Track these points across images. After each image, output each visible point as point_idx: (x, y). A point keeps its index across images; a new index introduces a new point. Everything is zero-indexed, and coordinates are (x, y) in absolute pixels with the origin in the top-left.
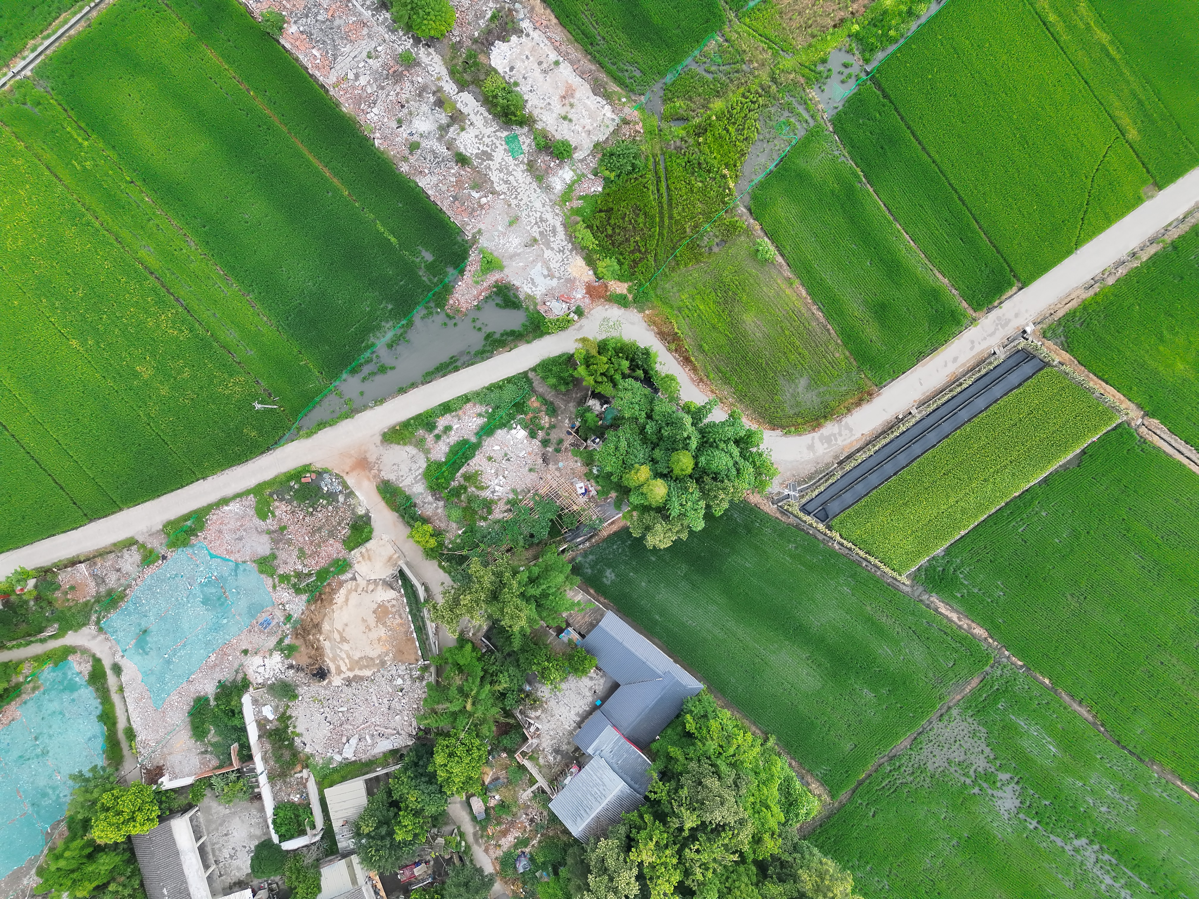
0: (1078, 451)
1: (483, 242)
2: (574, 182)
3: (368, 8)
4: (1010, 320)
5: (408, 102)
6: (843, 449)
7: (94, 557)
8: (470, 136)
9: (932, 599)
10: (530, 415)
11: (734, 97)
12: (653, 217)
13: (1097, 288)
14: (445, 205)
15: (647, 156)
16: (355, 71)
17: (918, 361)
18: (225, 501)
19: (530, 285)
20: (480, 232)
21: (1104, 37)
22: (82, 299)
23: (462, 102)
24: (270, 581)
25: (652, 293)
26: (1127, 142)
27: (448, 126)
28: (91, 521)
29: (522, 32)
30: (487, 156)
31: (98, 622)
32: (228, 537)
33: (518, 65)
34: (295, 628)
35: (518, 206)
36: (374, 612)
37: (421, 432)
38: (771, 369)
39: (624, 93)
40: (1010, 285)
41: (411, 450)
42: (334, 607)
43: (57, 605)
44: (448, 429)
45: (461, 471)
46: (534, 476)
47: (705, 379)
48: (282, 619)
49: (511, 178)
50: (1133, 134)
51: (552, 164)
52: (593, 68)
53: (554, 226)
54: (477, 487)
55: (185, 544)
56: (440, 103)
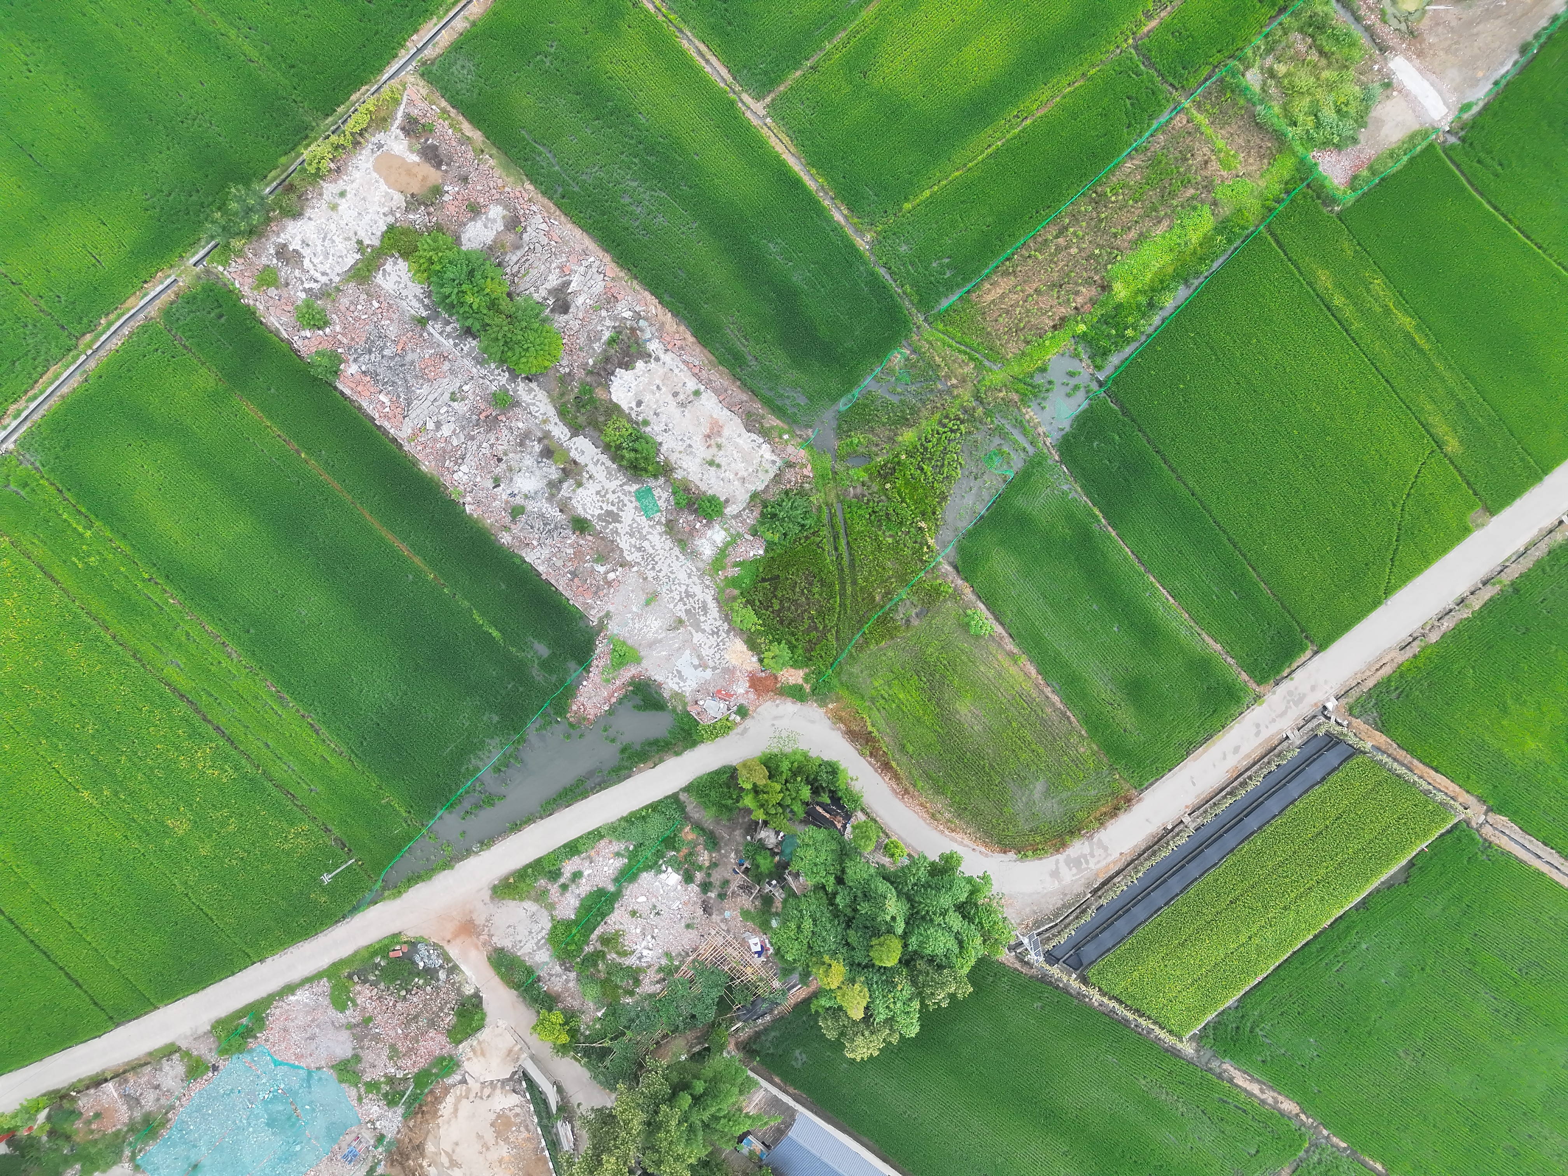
0: (1404, 862)
1: (613, 628)
2: (727, 545)
3: (448, 336)
4: (1305, 695)
5: (506, 454)
6: (1097, 875)
7: (124, 1072)
8: (589, 492)
9: (1224, 1066)
10: (685, 851)
11: (929, 424)
12: (832, 585)
13: (1416, 647)
14: (561, 584)
15: (820, 507)
16: (435, 419)
17: (1188, 754)
18: (290, 989)
19: (676, 680)
20: (608, 615)
21: (1407, 322)
22: (93, 736)
23: (576, 449)
24: (354, 1092)
25: (835, 681)
26: (1446, 456)
27: (561, 482)
28: (118, 1025)
29: (650, 356)
30: (613, 517)
31: (133, 1158)
32: (295, 1036)
33: (647, 398)
34: (389, 1153)
35: (657, 578)
36: (492, 1125)
37: (543, 882)
38: (997, 773)
39: (786, 427)
40: (1303, 649)
41: (530, 906)
42: (440, 1120)
43: (77, 1139)
44: (577, 876)
45: (597, 932)
46: (693, 934)
47: (911, 789)
48: (372, 1142)
49: (646, 544)
50: (1453, 445)
51: (698, 525)
52: (744, 397)
53: (704, 602)
54: (618, 953)
55: (241, 1049)
56: (548, 453)
